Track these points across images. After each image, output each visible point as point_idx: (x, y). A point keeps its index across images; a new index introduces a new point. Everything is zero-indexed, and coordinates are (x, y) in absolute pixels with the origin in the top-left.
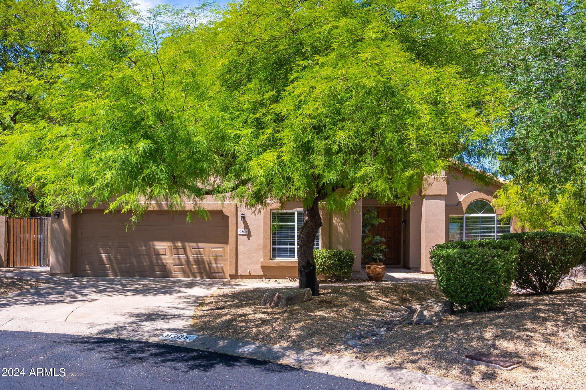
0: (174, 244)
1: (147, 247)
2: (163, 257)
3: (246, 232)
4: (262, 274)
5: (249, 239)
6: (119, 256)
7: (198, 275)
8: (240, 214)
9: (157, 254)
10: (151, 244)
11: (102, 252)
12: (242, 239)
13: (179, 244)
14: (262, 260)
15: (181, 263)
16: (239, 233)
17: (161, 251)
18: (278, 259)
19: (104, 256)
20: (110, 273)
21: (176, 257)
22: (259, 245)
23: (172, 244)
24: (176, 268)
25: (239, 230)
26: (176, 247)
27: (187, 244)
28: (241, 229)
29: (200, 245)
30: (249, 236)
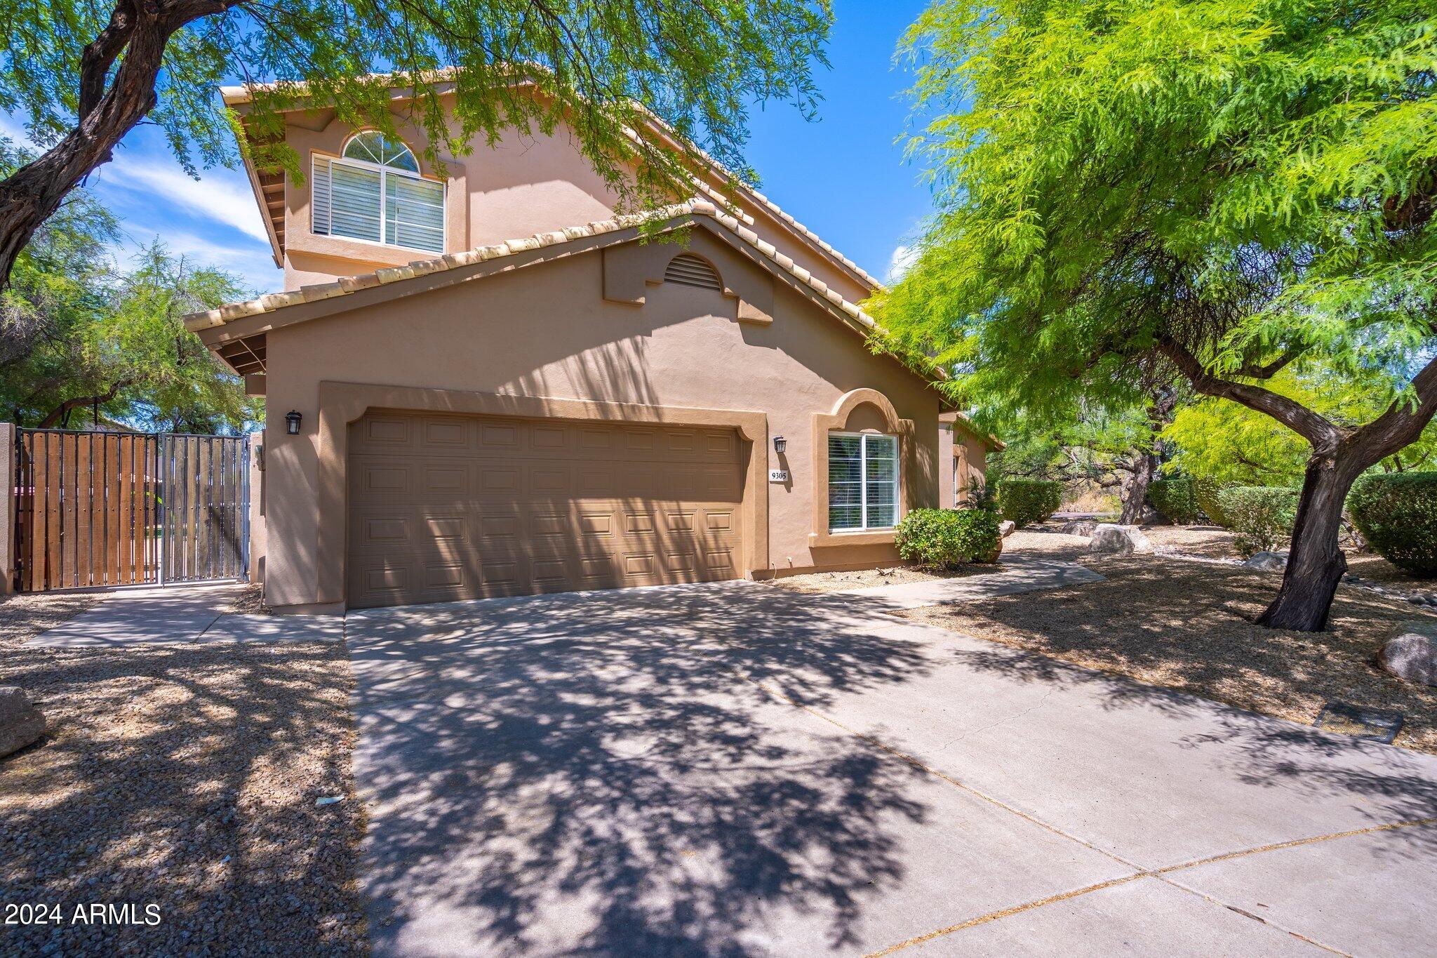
0: (627, 503)
1: (564, 512)
2: (602, 538)
3: (783, 476)
4: (811, 564)
5: (789, 491)
6: (486, 541)
7: (680, 576)
8: (772, 437)
9: (588, 530)
10: (573, 506)
11: (437, 532)
12: (777, 491)
13: (639, 504)
14: (813, 534)
15: (643, 553)
16: (771, 479)
17: (598, 523)
18: (839, 532)
19: (442, 545)
20: (461, 590)
21: (633, 537)
22: (807, 504)
23: (622, 508)
24: (632, 564)
25: (771, 471)
26: (633, 512)
27: (655, 504)
28: (775, 470)
29: (685, 505)
30: (788, 485)
